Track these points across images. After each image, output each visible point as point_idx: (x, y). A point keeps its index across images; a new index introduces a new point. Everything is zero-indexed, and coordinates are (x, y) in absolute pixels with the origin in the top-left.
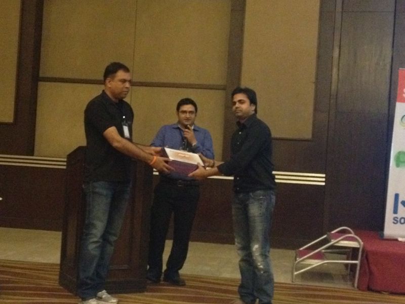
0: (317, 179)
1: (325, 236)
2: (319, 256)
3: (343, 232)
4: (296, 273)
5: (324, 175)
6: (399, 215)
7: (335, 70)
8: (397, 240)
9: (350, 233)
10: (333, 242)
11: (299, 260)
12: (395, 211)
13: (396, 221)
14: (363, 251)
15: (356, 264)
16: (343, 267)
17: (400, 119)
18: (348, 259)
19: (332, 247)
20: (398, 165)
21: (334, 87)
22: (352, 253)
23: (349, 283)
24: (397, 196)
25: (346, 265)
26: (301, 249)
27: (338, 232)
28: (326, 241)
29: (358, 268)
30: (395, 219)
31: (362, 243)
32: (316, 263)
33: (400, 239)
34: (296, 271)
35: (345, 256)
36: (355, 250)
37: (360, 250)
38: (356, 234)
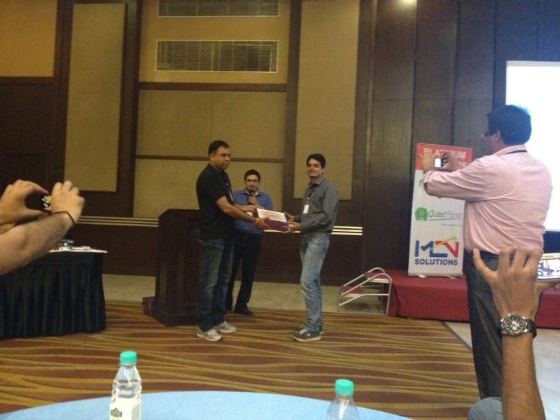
0: (356, 231)
1: (362, 275)
2: (358, 291)
3: (377, 271)
4: (340, 305)
5: (361, 228)
6: (420, 257)
7: (368, 146)
8: (418, 277)
9: (382, 272)
10: (369, 279)
11: (342, 294)
12: (417, 254)
13: (417, 262)
14: (392, 285)
15: (387, 297)
16: (377, 299)
17: (418, 183)
18: (381, 293)
19: (369, 283)
20: (418, 219)
21: (368, 158)
22: (384, 288)
23: (382, 311)
24: (418, 243)
25: (379, 297)
26: (344, 286)
27: (373, 272)
28: (364, 279)
29: (389, 299)
30: (417, 260)
31: (391, 280)
32: (356, 296)
33: (421, 276)
34: (341, 302)
35: (378, 291)
36: (386, 285)
37: (390, 285)
38: (387, 273)
